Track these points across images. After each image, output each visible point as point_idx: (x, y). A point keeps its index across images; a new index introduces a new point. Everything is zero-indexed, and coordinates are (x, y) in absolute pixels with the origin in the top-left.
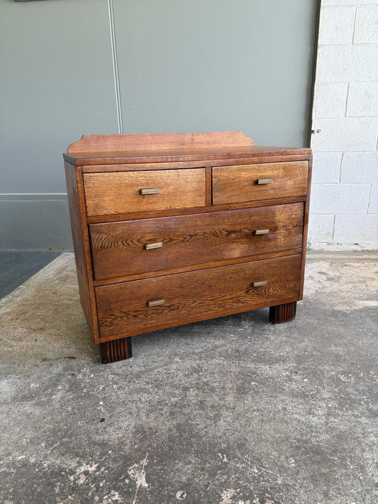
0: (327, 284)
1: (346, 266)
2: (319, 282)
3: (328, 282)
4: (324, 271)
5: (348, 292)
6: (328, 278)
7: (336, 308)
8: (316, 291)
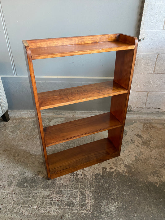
0: (142, 149)
1: (153, 127)
2: (137, 146)
3: (143, 147)
4: (140, 133)
5: (156, 158)
6: (143, 142)
7: (149, 180)
8: (136, 157)
